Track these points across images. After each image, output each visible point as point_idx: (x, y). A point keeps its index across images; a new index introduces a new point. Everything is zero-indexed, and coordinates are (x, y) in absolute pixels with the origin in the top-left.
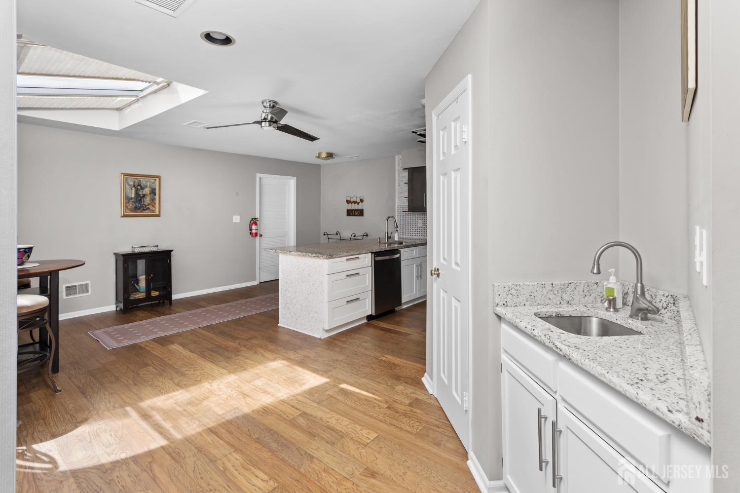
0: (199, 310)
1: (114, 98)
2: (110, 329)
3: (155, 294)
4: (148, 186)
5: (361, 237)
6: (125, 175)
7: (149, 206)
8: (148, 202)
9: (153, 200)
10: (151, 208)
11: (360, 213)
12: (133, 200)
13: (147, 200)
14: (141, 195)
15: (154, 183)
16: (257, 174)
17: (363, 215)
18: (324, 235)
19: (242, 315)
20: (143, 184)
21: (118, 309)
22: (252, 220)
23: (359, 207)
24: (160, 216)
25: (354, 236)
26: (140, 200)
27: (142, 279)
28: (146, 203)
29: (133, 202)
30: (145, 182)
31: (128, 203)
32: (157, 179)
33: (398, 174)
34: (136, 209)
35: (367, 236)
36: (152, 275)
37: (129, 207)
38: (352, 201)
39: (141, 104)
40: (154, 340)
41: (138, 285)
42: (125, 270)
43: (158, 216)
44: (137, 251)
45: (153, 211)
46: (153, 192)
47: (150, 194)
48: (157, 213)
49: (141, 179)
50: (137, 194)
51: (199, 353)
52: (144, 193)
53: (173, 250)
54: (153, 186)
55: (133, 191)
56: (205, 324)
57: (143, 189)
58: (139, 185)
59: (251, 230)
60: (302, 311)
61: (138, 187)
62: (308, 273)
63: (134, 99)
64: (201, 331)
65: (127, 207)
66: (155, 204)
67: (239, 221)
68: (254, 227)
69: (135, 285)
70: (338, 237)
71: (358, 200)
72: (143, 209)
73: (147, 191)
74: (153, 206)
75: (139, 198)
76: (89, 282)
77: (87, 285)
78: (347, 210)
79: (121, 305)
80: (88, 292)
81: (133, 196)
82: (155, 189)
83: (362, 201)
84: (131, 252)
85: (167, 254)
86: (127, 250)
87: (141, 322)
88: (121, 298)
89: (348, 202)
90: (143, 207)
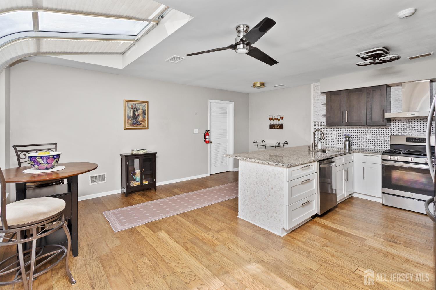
0: (175, 197)
1: (119, 41)
2: (117, 211)
3: (145, 182)
4: (141, 108)
5: (283, 145)
6: (127, 101)
7: (141, 122)
8: (141, 119)
9: (144, 118)
10: (143, 124)
11: (281, 127)
12: (132, 118)
13: (140, 118)
14: (137, 115)
15: (144, 106)
16: (209, 100)
17: (283, 129)
18: (254, 142)
19: (206, 204)
20: (138, 107)
21: (123, 192)
22: (206, 132)
23: (280, 122)
24: (148, 129)
25: (279, 144)
26: (136, 118)
27: (138, 171)
28: (139, 120)
29: (131, 119)
30: (139, 105)
31: (129, 120)
32: (147, 104)
33: (314, 97)
34: (133, 124)
35: (287, 143)
36: (143, 170)
37: (129, 123)
38: (273, 118)
39: (137, 46)
40: (147, 225)
41: (135, 176)
42: (127, 167)
43: (147, 129)
44: (134, 153)
45: (144, 126)
46: (144, 113)
47: (142, 114)
48: (146, 127)
49: (137, 103)
50: (134, 114)
51: (183, 245)
52: (138, 113)
53: (157, 153)
54: (144, 109)
55: (132, 112)
56: (181, 211)
57: (138, 111)
58: (135, 108)
59: (205, 138)
60: (261, 209)
61: (135, 109)
62: (267, 178)
63: (132, 42)
64: (179, 218)
65: (128, 123)
66: (145, 121)
67: (197, 133)
68: (207, 137)
69: (133, 176)
70: (263, 144)
71: (279, 118)
72: (138, 124)
73: (140, 112)
74: (144, 122)
75: (135, 117)
76: (105, 174)
77: (104, 175)
78: (270, 125)
79: (125, 190)
80: (104, 180)
81: (132, 115)
82: (145, 111)
83: (282, 118)
84: (131, 154)
85: (153, 155)
86: (128, 152)
87: (137, 205)
88: (125, 186)
89: (271, 119)
90: (138, 123)
